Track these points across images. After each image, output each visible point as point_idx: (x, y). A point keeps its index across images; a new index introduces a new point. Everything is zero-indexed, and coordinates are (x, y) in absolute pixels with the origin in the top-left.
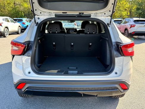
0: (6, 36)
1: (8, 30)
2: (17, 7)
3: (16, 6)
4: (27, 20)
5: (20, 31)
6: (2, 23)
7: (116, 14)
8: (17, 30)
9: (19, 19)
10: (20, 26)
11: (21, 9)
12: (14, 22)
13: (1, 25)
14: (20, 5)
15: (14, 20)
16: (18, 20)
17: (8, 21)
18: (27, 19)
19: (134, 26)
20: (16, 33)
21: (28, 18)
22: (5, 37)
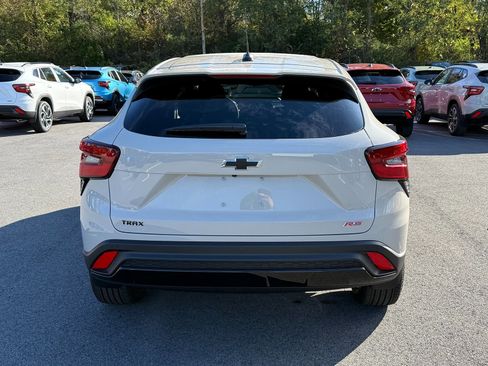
0: (43, 127)
1: (49, 108)
2: (81, 27)
3: (76, 25)
4: (113, 72)
5: (90, 112)
6: (31, 85)
7: (429, 49)
8: (82, 108)
9: (87, 69)
10: (89, 95)
11: (95, 32)
12: (70, 82)
13: (29, 93)
14: (89, 19)
15: (70, 72)
16: (84, 72)
17: (51, 78)
18: (116, 71)
19: (479, 91)
20: (78, 118)
21: (115, 65)
22: (39, 130)
